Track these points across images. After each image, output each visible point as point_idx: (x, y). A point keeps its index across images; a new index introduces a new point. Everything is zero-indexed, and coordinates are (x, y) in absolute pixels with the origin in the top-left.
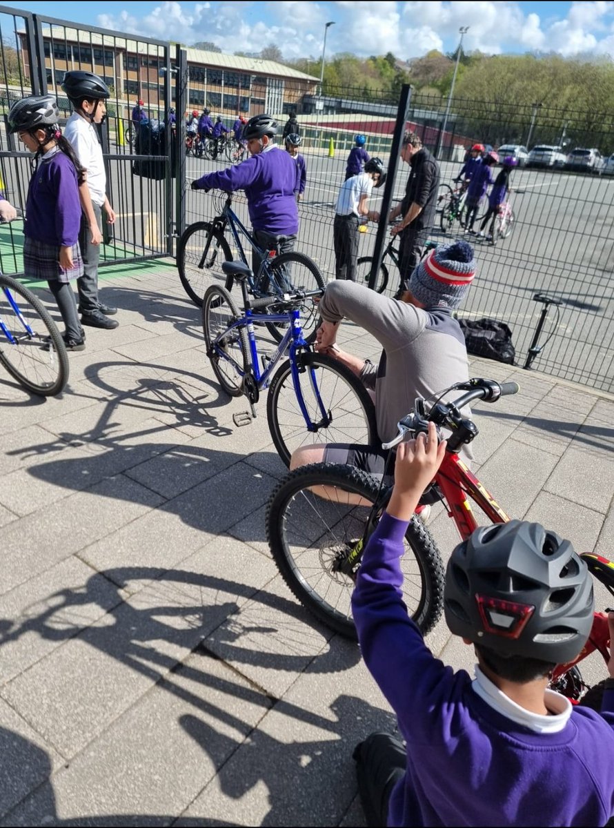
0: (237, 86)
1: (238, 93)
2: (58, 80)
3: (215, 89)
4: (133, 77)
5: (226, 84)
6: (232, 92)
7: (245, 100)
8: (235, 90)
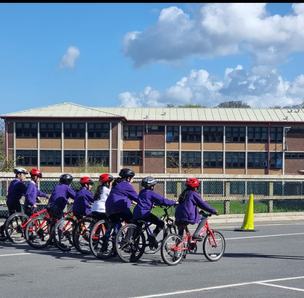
0: (266, 141)
1: (267, 148)
2: (44, 160)
3: (236, 148)
4: (134, 146)
5: (250, 141)
6: (259, 148)
7: (277, 156)
8: (263, 145)
